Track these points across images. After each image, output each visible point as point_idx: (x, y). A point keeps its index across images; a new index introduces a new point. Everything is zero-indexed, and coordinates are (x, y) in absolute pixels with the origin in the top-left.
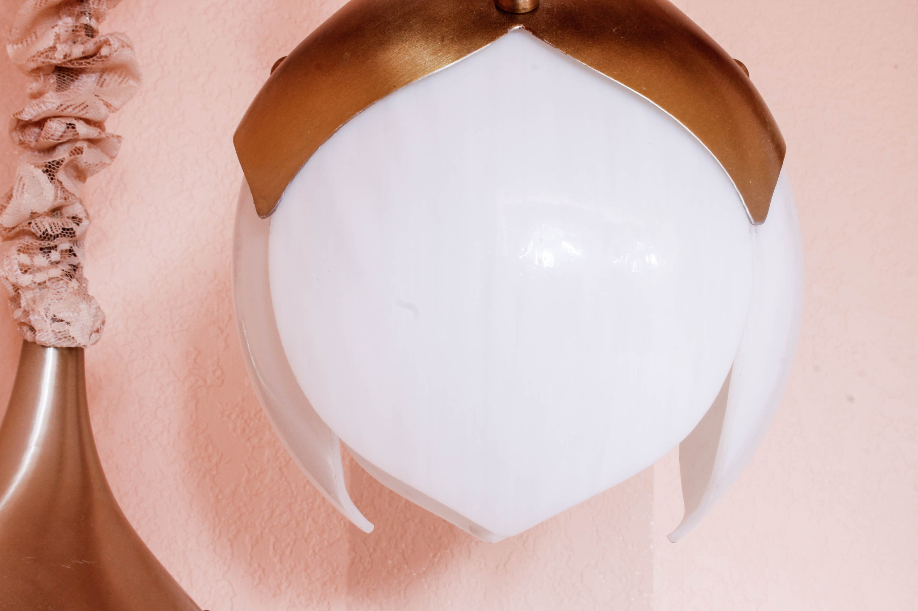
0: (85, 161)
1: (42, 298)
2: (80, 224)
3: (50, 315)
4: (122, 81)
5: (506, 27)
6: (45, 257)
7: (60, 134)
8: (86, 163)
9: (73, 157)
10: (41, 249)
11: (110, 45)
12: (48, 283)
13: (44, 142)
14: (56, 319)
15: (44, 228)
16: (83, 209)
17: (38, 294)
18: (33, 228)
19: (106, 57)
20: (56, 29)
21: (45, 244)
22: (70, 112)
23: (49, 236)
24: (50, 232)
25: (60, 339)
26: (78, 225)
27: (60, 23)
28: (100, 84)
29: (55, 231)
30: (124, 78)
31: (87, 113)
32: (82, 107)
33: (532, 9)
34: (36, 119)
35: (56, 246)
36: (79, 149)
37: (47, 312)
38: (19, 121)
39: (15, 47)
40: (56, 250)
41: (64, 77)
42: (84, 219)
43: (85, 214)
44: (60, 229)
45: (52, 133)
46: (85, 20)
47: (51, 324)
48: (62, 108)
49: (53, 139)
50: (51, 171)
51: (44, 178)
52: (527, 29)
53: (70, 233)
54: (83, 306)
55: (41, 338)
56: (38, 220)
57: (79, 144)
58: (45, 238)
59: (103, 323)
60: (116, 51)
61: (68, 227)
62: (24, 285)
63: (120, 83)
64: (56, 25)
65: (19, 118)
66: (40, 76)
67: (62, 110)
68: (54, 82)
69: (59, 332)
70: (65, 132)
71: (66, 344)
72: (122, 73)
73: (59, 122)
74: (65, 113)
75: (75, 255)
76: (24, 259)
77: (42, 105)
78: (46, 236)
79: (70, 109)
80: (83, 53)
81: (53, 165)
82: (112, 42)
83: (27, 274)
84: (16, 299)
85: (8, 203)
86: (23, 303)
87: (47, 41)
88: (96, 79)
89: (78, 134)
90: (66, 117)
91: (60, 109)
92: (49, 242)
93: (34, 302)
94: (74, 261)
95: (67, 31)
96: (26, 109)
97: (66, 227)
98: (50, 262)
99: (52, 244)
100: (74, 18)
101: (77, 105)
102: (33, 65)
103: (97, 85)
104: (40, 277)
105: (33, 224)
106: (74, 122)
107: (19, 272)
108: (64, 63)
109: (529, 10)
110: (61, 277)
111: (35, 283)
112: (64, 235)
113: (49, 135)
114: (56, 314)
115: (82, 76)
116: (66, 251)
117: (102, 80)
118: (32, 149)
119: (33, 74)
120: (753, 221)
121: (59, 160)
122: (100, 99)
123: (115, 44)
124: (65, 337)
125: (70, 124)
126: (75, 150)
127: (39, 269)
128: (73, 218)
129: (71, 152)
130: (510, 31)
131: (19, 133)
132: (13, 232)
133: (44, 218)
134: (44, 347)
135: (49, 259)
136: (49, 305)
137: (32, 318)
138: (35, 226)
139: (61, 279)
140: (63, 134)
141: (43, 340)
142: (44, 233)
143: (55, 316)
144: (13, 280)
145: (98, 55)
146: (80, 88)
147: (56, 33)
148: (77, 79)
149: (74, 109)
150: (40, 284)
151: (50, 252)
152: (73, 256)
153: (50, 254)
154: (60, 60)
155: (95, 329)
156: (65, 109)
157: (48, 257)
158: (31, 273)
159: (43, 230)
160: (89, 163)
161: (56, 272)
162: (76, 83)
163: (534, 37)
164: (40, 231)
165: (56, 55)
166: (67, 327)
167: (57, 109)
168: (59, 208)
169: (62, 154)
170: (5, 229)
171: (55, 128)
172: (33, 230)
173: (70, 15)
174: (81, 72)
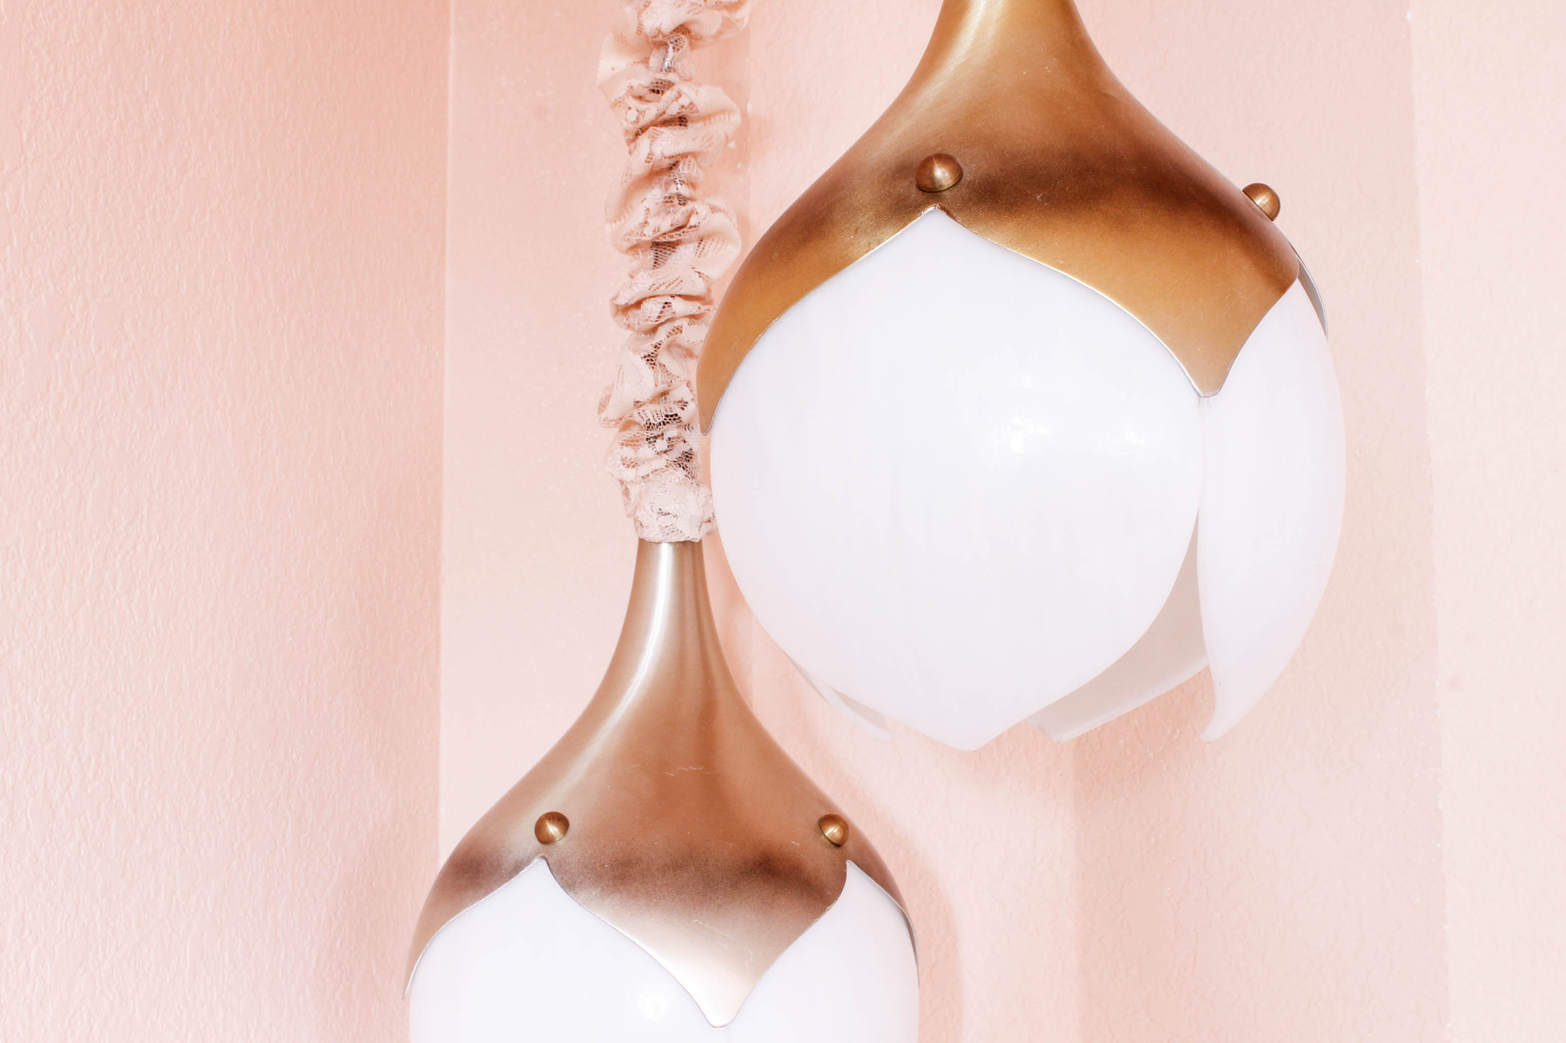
0: (687, 340)
1: (647, 492)
2: (685, 408)
3: (656, 510)
4: (721, 248)
5: (920, 209)
6: (651, 448)
7: (657, 315)
8: (688, 341)
9: (672, 338)
10: (647, 439)
11: (697, 213)
12: (652, 476)
13: (643, 325)
14: (662, 512)
15: (647, 417)
16: (689, 391)
17: (644, 488)
18: (636, 418)
19: (695, 226)
20: (646, 204)
21: (650, 433)
22: (663, 291)
23: (652, 425)
24: (652, 421)
25: (672, 534)
26: (683, 409)
27: (650, 196)
28: (698, 255)
29: (657, 419)
30: (723, 244)
31: (681, 289)
32: (676, 283)
33: (954, 183)
34: (633, 302)
35: (663, 434)
36: (678, 329)
37: (652, 507)
38: (617, 306)
40: (663, 439)
41: (659, 251)
43: (692, 397)
44: (663, 416)
45: (649, 315)
46: (677, 188)
47: (657, 519)
48: (654, 287)
49: (651, 321)
50: (649, 356)
51: (643, 364)
52: (943, 208)
53: (674, 419)
54: (690, 496)
55: (654, 536)
56: (641, 409)
57: (677, 323)
58: (649, 427)
60: (705, 219)
61: (671, 414)
62: (628, 480)
63: (719, 250)
64: (645, 199)
65: (616, 303)
66: (638, 254)
67: (656, 291)
68: (651, 259)
69: (668, 527)
70: (662, 312)
71: (678, 538)
72: (719, 240)
73: (655, 302)
74: (659, 292)
75: (684, 441)
76: (628, 452)
79: (663, 287)
80: (672, 225)
82: (698, 211)
83: (630, 469)
86: (632, 498)
87: (640, 217)
88: (694, 249)
89: (676, 312)
90: (661, 295)
91: (652, 290)
92: (653, 431)
93: (640, 496)
94: (684, 447)
95: (657, 204)
96: (621, 293)
98: (656, 453)
99: (657, 433)
100: (663, 189)
101: (669, 283)
102: (628, 244)
103: (695, 256)
104: (643, 470)
105: (637, 413)
106: (670, 300)
107: (623, 468)
108: (657, 238)
109: (949, 186)
110: (665, 468)
111: (639, 477)
112: (668, 423)
113: (647, 318)
114: (661, 508)
115: (679, 248)
116: (674, 438)
117: (700, 249)
118: (636, 332)
119: (631, 252)
120: (1200, 393)
121: (657, 343)
122: (696, 272)
123: (703, 211)
124: (677, 532)
125: (666, 303)
126: (673, 330)
127: (646, 461)
128: (679, 402)
129: (671, 332)
130: (923, 213)
131: (622, 317)
132: (621, 423)
133: (646, 406)
134: (657, 544)
135: (655, 449)
136: (654, 499)
138: (638, 416)
139: (668, 470)
140: (661, 315)
141: (651, 536)
142: (647, 423)
143: (660, 510)
145: (689, 225)
146: (677, 261)
147: (646, 207)
148: (674, 252)
149: (667, 287)
150: (644, 477)
151: (655, 441)
152: (681, 443)
153: (655, 443)
154: (650, 236)
155: (705, 519)
156: (658, 288)
157: (654, 447)
158: (634, 467)
159: (646, 419)
160: (691, 341)
161: (662, 463)
162: (674, 256)
163: (947, 216)
164: (644, 421)
166: (675, 520)
167: (650, 289)
168: (664, 394)
169: (660, 336)
170: (611, 421)
171: (652, 310)
172: (637, 420)
173: (659, 183)
174: (675, 244)
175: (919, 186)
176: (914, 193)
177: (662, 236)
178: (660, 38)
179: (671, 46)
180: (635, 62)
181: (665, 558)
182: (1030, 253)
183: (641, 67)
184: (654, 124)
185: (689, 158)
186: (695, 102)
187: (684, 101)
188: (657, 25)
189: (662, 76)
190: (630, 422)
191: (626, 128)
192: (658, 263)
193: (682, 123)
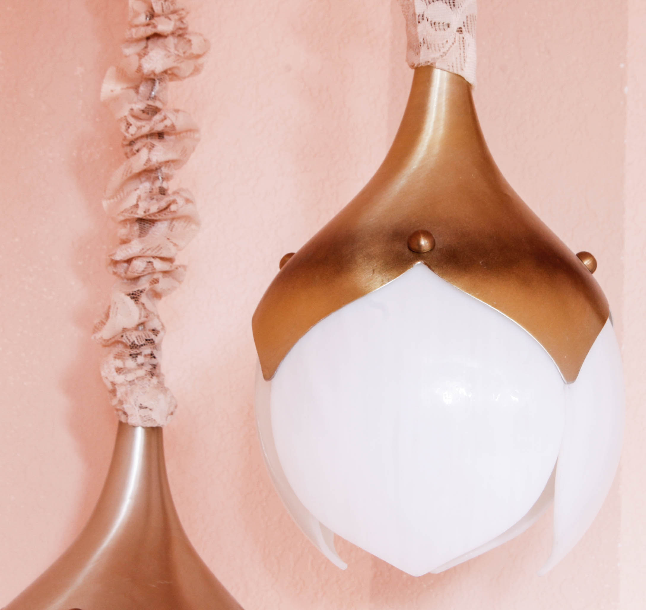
0: (161, 288)
1: (132, 392)
2: (159, 335)
3: (138, 405)
5: (412, 262)
6: (134, 361)
7: (143, 269)
9: (152, 286)
10: (131, 355)
11: (177, 203)
12: (136, 381)
13: (130, 274)
14: (142, 406)
15: (133, 339)
16: (160, 323)
17: (129, 389)
18: (124, 340)
19: (174, 212)
20: (138, 192)
21: (133, 351)
22: (149, 254)
24: (137, 343)
25: (145, 421)
26: (156, 335)
27: (141, 187)
28: (170, 229)
29: (140, 342)
30: (188, 224)
31: (161, 253)
32: (158, 249)
33: (430, 249)
34: (126, 259)
35: (141, 353)
36: (156, 280)
37: (136, 402)
38: (112, 260)
39: (108, 201)
40: (141, 355)
41: (144, 224)
42: (160, 331)
43: (161, 327)
44: (143, 340)
45: (137, 268)
46: (158, 184)
47: (139, 411)
48: (143, 251)
49: (137, 273)
50: (136, 298)
51: (132, 302)
52: (426, 264)
53: (151, 343)
54: (161, 396)
55: (132, 421)
56: (128, 333)
57: (156, 276)
58: (133, 347)
59: (176, 407)
60: (181, 207)
62: (119, 383)
63: (185, 227)
64: (138, 188)
65: (113, 258)
66: (127, 224)
67: (144, 253)
68: (137, 230)
69: (145, 416)
70: (146, 268)
71: (149, 425)
72: (186, 221)
73: (141, 261)
74: (146, 254)
75: (155, 357)
76: (119, 363)
77: (129, 250)
78: (133, 346)
79: (149, 251)
80: (158, 209)
81: (138, 293)
82: (177, 201)
83: (121, 375)
84: (114, 392)
85: (107, 321)
86: (119, 394)
87: (132, 201)
88: (168, 224)
89: (155, 268)
90: (145, 257)
92: (136, 350)
93: (126, 394)
94: (154, 361)
95: (146, 192)
96: (118, 252)
97: (148, 338)
98: (137, 365)
99: (138, 352)
100: (151, 183)
101: (154, 249)
102: (122, 218)
103: (168, 230)
104: (130, 377)
105: (124, 336)
106: (152, 260)
107: (115, 374)
108: (145, 216)
109: (428, 250)
110: (145, 376)
111: (127, 381)
112: (147, 344)
113: (134, 270)
115: (158, 224)
116: (148, 355)
117: (172, 225)
118: (123, 278)
119: (122, 224)
120: (566, 382)
121: (142, 289)
122: (170, 241)
123: (180, 201)
124: (149, 420)
125: (150, 262)
126: (153, 281)
127: (130, 371)
128: (153, 330)
129: (151, 282)
130: (414, 265)
131: (113, 267)
132: (110, 342)
133: (132, 332)
134: (134, 427)
135: (136, 362)
136: (137, 397)
137: (125, 406)
138: (126, 339)
139: (146, 377)
142: (132, 344)
143: (141, 404)
144: (111, 379)
145: (168, 210)
146: (157, 233)
147: (138, 194)
148: (153, 226)
149: (152, 252)
150: (130, 382)
151: (137, 357)
152: (153, 359)
154: (141, 215)
155: (170, 412)
158: (124, 374)
159: (132, 341)
161: (141, 372)
162: (153, 229)
163: (429, 269)
164: (130, 342)
165: (138, 212)
166: (150, 412)
167: (140, 252)
168: (143, 324)
169: (144, 284)
170: (105, 340)
171: (139, 265)
172: (124, 341)
173: (148, 179)
174: (156, 221)
175: (410, 249)
176: (407, 252)
177: (149, 215)
178: (152, 76)
179: (157, 82)
180: (128, 88)
181: (139, 436)
182: (478, 296)
183: (132, 92)
184: (147, 136)
185: (170, 163)
186: (175, 124)
187: (168, 123)
188: (152, 69)
189: (150, 103)
190: (118, 342)
191: (125, 137)
192: (143, 233)
193: (160, 135)
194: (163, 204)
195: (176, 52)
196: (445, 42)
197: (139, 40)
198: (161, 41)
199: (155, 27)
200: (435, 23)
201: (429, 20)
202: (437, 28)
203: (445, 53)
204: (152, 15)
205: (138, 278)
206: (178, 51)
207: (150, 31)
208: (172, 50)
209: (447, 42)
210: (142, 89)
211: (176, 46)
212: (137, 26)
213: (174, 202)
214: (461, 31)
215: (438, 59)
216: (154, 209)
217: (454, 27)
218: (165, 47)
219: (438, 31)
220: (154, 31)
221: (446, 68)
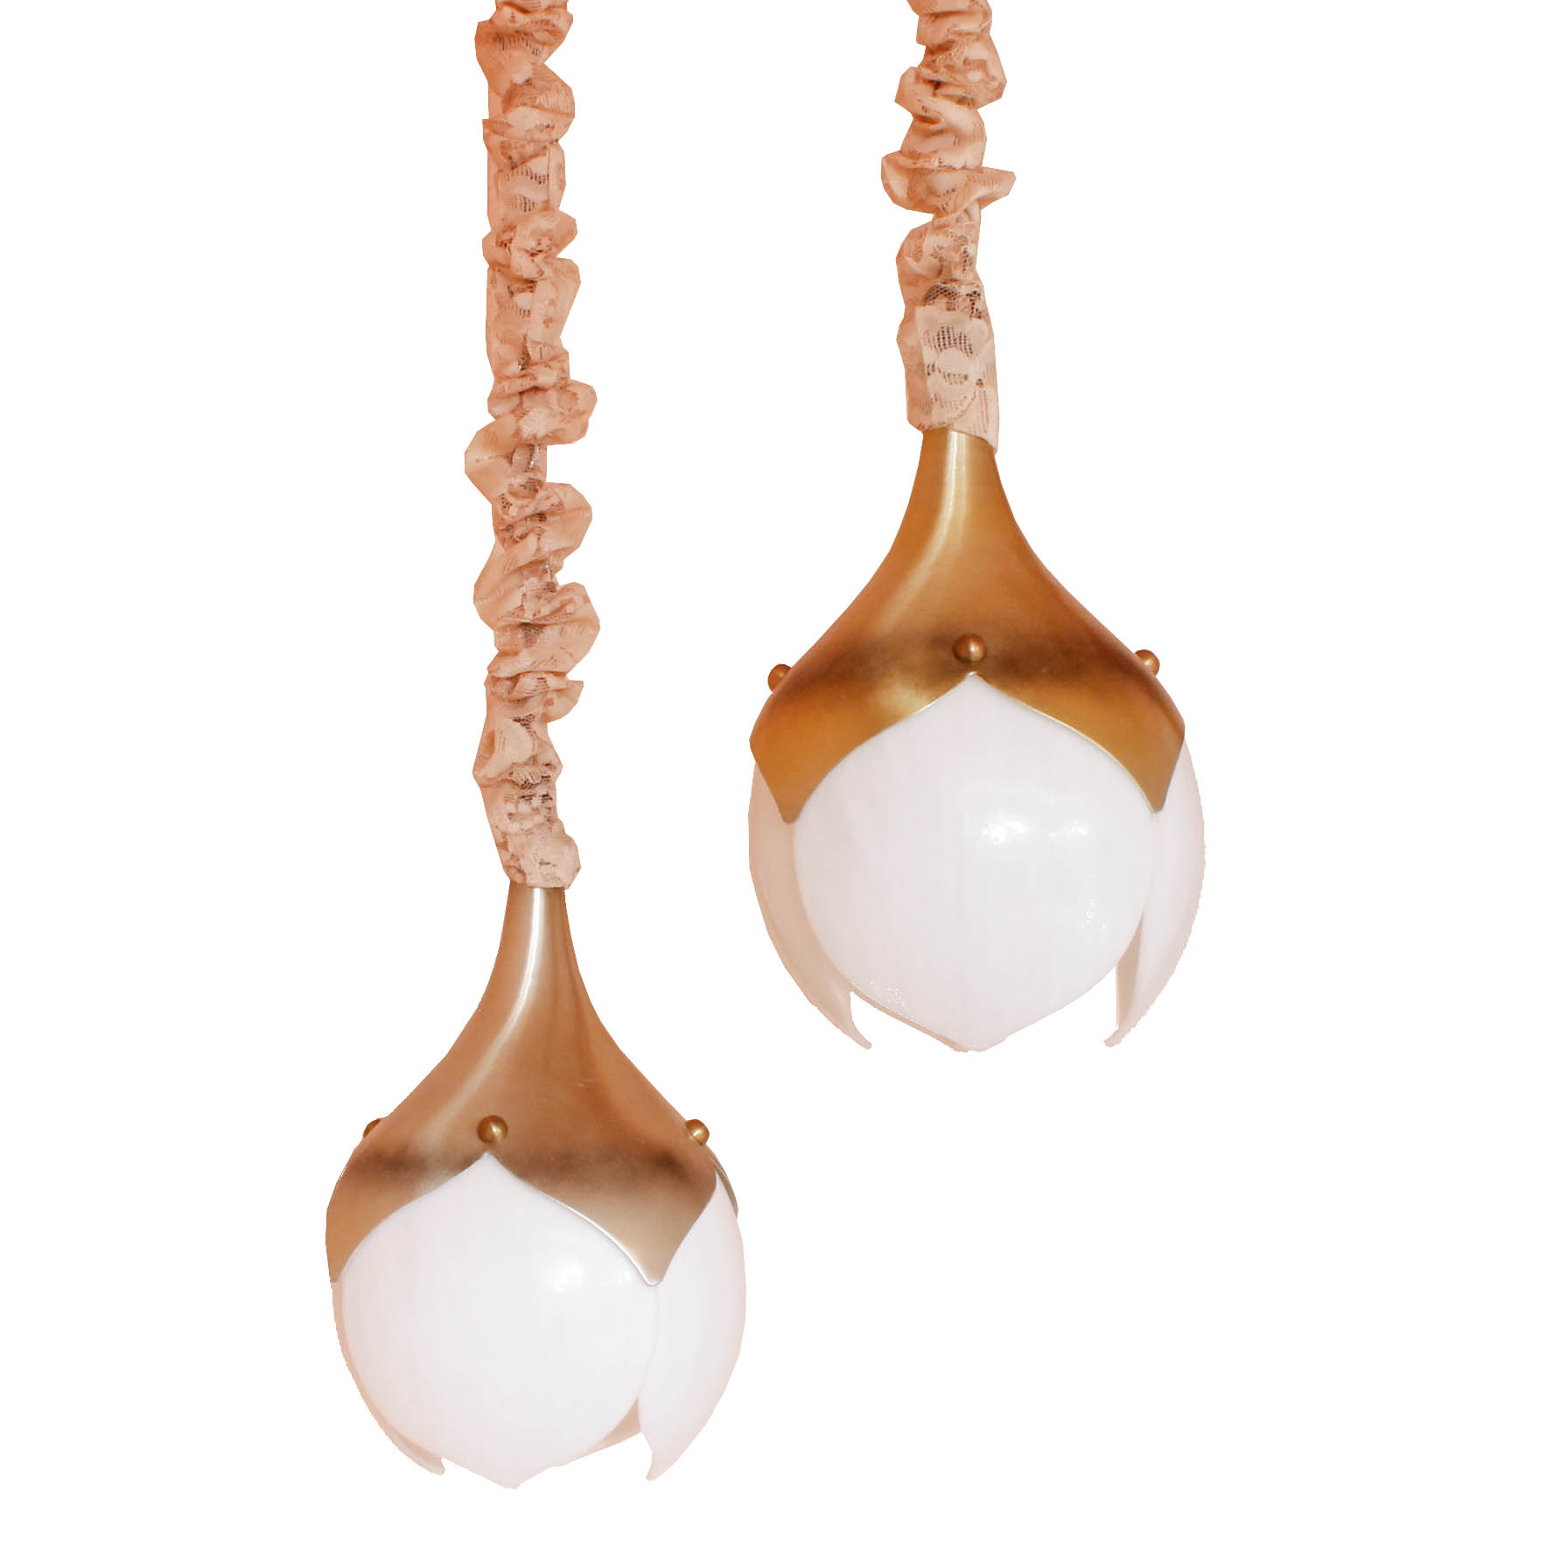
1: (529, 843)
2: (555, 771)
3: (538, 859)
5: (963, 673)
6: (528, 805)
7: (533, 688)
9: (545, 709)
10: (524, 797)
12: (533, 830)
13: (516, 694)
14: (544, 862)
15: (525, 777)
16: (556, 755)
17: (525, 840)
19: (571, 614)
20: (523, 589)
22: (541, 667)
23: (530, 784)
24: (530, 781)
26: (552, 771)
27: (526, 583)
28: (562, 636)
29: (533, 778)
31: (554, 666)
32: (552, 662)
33: (982, 656)
34: (510, 676)
35: (535, 793)
36: (549, 701)
37: (535, 856)
38: (493, 677)
40: (536, 797)
41: (531, 631)
42: (557, 765)
43: (558, 760)
44: (537, 777)
45: (525, 687)
46: (547, 578)
47: (539, 867)
48: (532, 663)
49: (526, 693)
50: (527, 724)
51: (522, 730)
52: (979, 675)
53: (547, 781)
54: (562, 847)
56: (518, 769)
57: (549, 696)
58: (526, 787)
63: (581, 634)
64: (523, 586)
66: (507, 632)
67: (535, 667)
68: (522, 639)
69: (545, 874)
70: (537, 686)
71: (550, 885)
72: (582, 625)
73: (531, 677)
74: (537, 669)
75: (551, 799)
76: (511, 808)
77: (516, 663)
78: (527, 785)
79: (540, 664)
80: (549, 610)
81: (529, 718)
82: (576, 600)
83: (515, 823)
84: (504, 845)
85: (491, 755)
86: (510, 847)
87: (516, 600)
88: (558, 630)
89: (549, 687)
90: (536, 672)
91: (531, 665)
92: (529, 791)
93: (523, 848)
94: (549, 804)
95: (532, 590)
97: (543, 775)
98: (533, 809)
99: (532, 792)
102: (503, 623)
103: (560, 637)
104: (527, 825)
105: (515, 774)
106: (544, 676)
107: (509, 821)
108: (532, 621)
109: (980, 658)
110: (542, 824)
111: (523, 830)
112: (542, 782)
113: (522, 689)
114: (543, 858)
115: (547, 630)
116: (544, 796)
117: (564, 630)
118: (505, 700)
121: (533, 713)
122: (565, 652)
124: (549, 879)
125: (542, 678)
126: (546, 701)
127: (524, 817)
128: (547, 765)
129: (543, 703)
130: (966, 677)
131: (491, 686)
132: (495, 781)
133: (523, 767)
134: (532, 888)
135: (531, 806)
136: (536, 849)
137: (522, 862)
138: (516, 776)
140: (535, 687)
141: (532, 881)
142: (525, 782)
143: (542, 860)
145: (563, 612)
146: (545, 642)
147: (523, 592)
148: (542, 632)
149: (544, 664)
150: (526, 831)
151: (530, 799)
152: (549, 801)
153: (531, 801)
156: (536, 664)
158: (518, 821)
159: (524, 779)
160: (556, 709)
161: (538, 819)
162: (542, 635)
163: (985, 681)
164: (522, 780)
165: (526, 615)
166: (553, 869)
167: (529, 665)
168: (535, 757)
169: (535, 707)
170: (489, 779)
171: (528, 683)
172: (514, 779)
173: (534, 573)
174: (545, 625)
175: (957, 656)
176: (955, 662)
177: (538, 619)
178: (532, 442)
179: (537, 448)
180: (497, 456)
181: (538, 900)
183: (504, 462)
184: (530, 518)
185: (558, 552)
186: (560, 503)
187: (555, 500)
188: (534, 432)
189: (532, 475)
190: (504, 781)
191: (503, 519)
192: (529, 642)
193: (541, 516)
194: (556, 604)
195: (560, 409)
196: (962, 397)
197: (510, 396)
198: (540, 395)
199: (535, 379)
200: (949, 375)
201: (942, 371)
202: (952, 381)
203: (964, 412)
204: (526, 362)
205: (525, 699)
206: (562, 408)
207: (527, 383)
208: (556, 407)
209: (965, 397)
210: (516, 457)
211: (559, 401)
212: (508, 377)
213: (570, 601)
214: (982, 384)
215: (956, 419)
216: (546, 610)
217: (973, 379)
218: (547, 404)
219: (954, 385)
220: (533, 384)
221: (966, 430)
